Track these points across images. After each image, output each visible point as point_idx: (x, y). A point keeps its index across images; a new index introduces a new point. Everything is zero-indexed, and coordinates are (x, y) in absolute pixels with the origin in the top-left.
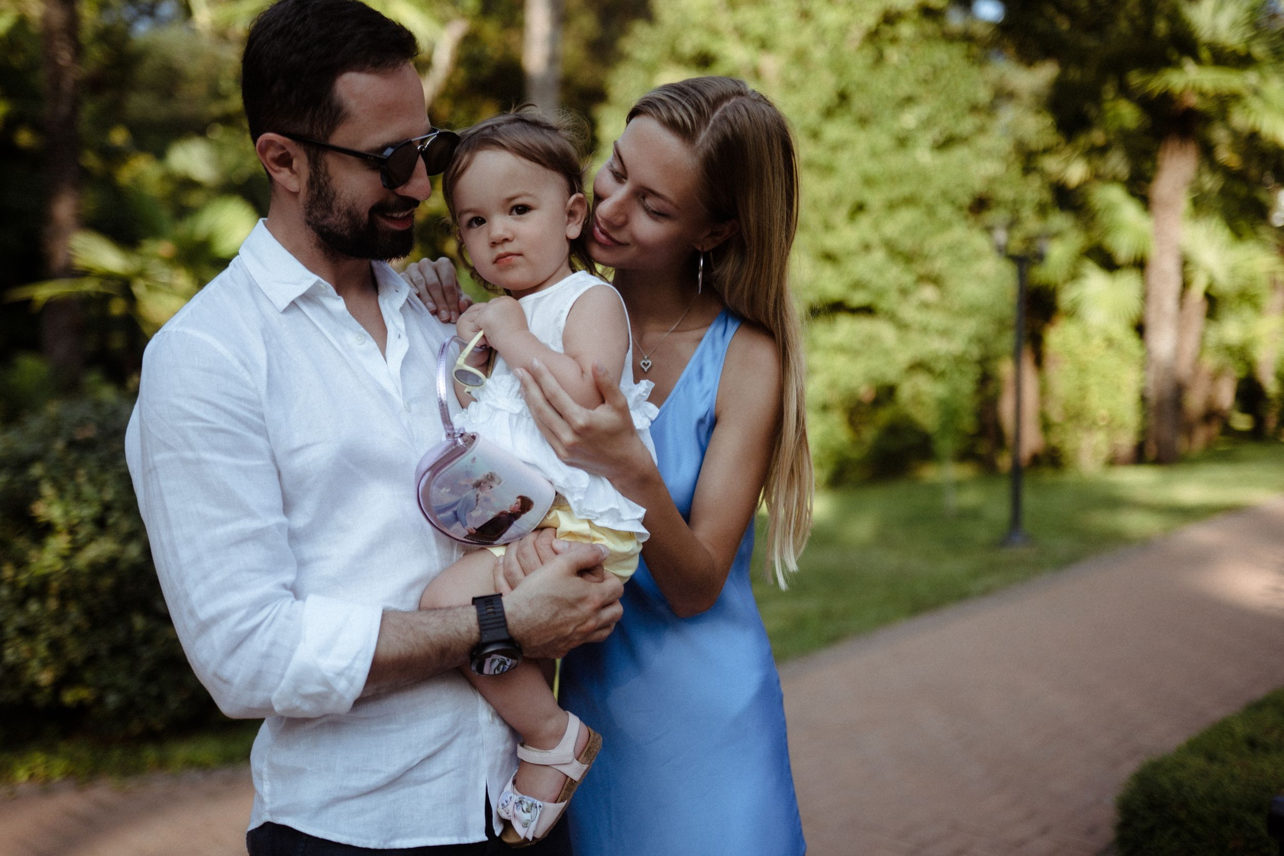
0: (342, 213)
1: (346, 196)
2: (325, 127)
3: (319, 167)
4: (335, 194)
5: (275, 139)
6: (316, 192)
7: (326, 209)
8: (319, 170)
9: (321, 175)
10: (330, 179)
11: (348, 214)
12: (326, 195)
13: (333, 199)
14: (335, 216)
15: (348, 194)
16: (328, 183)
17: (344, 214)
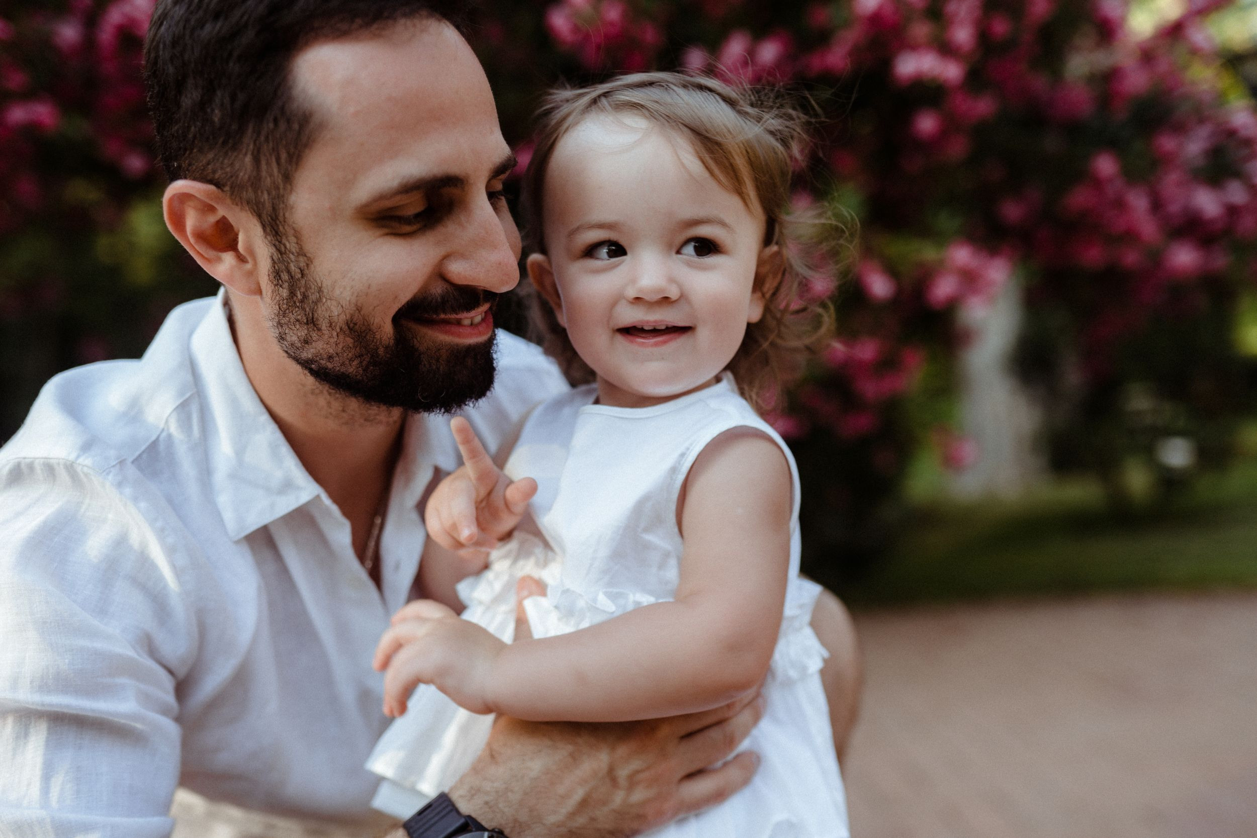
0: (338, 330)
1: (341, 293)
2: (284, 156)
3: (284, 241)
4: (320, 290)
5: (192, 192)
6: (285, 293)
7: (307, 324)
8: (285, 247)
9: (292, 256)
10: (309, 262)
11: (350, 329)
12: (305, 297)
13: (317, 302)
14: (326, 337)
15: (345, 288)
16: (306, 272)
17: (341, 329)
